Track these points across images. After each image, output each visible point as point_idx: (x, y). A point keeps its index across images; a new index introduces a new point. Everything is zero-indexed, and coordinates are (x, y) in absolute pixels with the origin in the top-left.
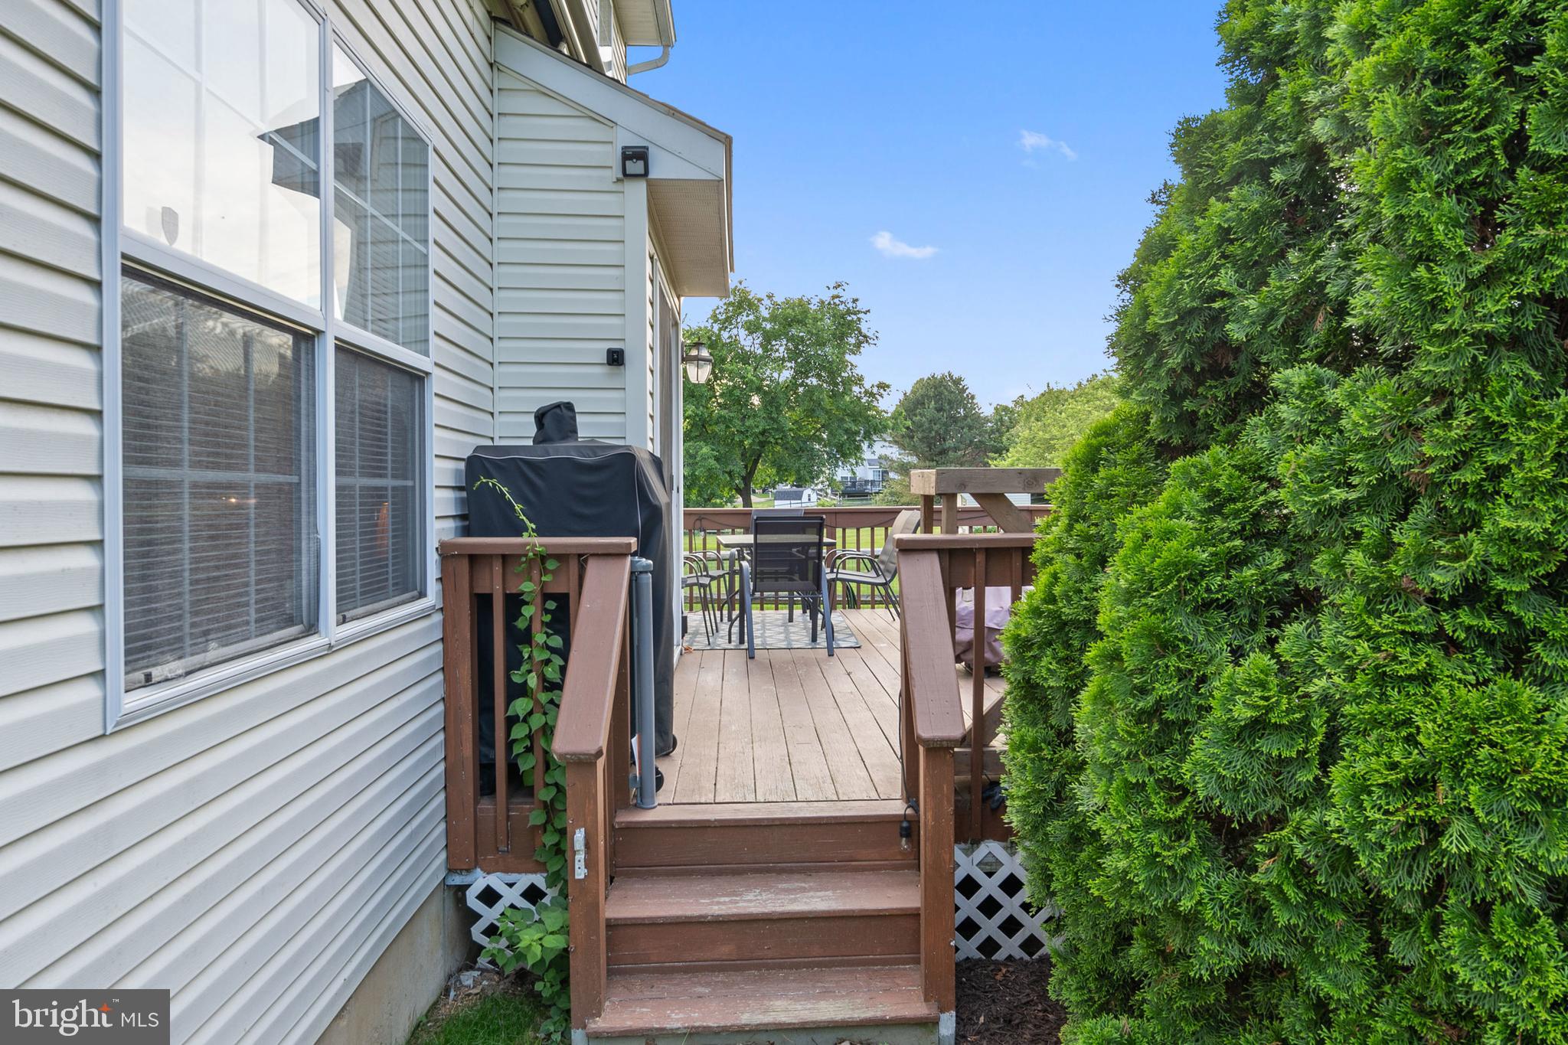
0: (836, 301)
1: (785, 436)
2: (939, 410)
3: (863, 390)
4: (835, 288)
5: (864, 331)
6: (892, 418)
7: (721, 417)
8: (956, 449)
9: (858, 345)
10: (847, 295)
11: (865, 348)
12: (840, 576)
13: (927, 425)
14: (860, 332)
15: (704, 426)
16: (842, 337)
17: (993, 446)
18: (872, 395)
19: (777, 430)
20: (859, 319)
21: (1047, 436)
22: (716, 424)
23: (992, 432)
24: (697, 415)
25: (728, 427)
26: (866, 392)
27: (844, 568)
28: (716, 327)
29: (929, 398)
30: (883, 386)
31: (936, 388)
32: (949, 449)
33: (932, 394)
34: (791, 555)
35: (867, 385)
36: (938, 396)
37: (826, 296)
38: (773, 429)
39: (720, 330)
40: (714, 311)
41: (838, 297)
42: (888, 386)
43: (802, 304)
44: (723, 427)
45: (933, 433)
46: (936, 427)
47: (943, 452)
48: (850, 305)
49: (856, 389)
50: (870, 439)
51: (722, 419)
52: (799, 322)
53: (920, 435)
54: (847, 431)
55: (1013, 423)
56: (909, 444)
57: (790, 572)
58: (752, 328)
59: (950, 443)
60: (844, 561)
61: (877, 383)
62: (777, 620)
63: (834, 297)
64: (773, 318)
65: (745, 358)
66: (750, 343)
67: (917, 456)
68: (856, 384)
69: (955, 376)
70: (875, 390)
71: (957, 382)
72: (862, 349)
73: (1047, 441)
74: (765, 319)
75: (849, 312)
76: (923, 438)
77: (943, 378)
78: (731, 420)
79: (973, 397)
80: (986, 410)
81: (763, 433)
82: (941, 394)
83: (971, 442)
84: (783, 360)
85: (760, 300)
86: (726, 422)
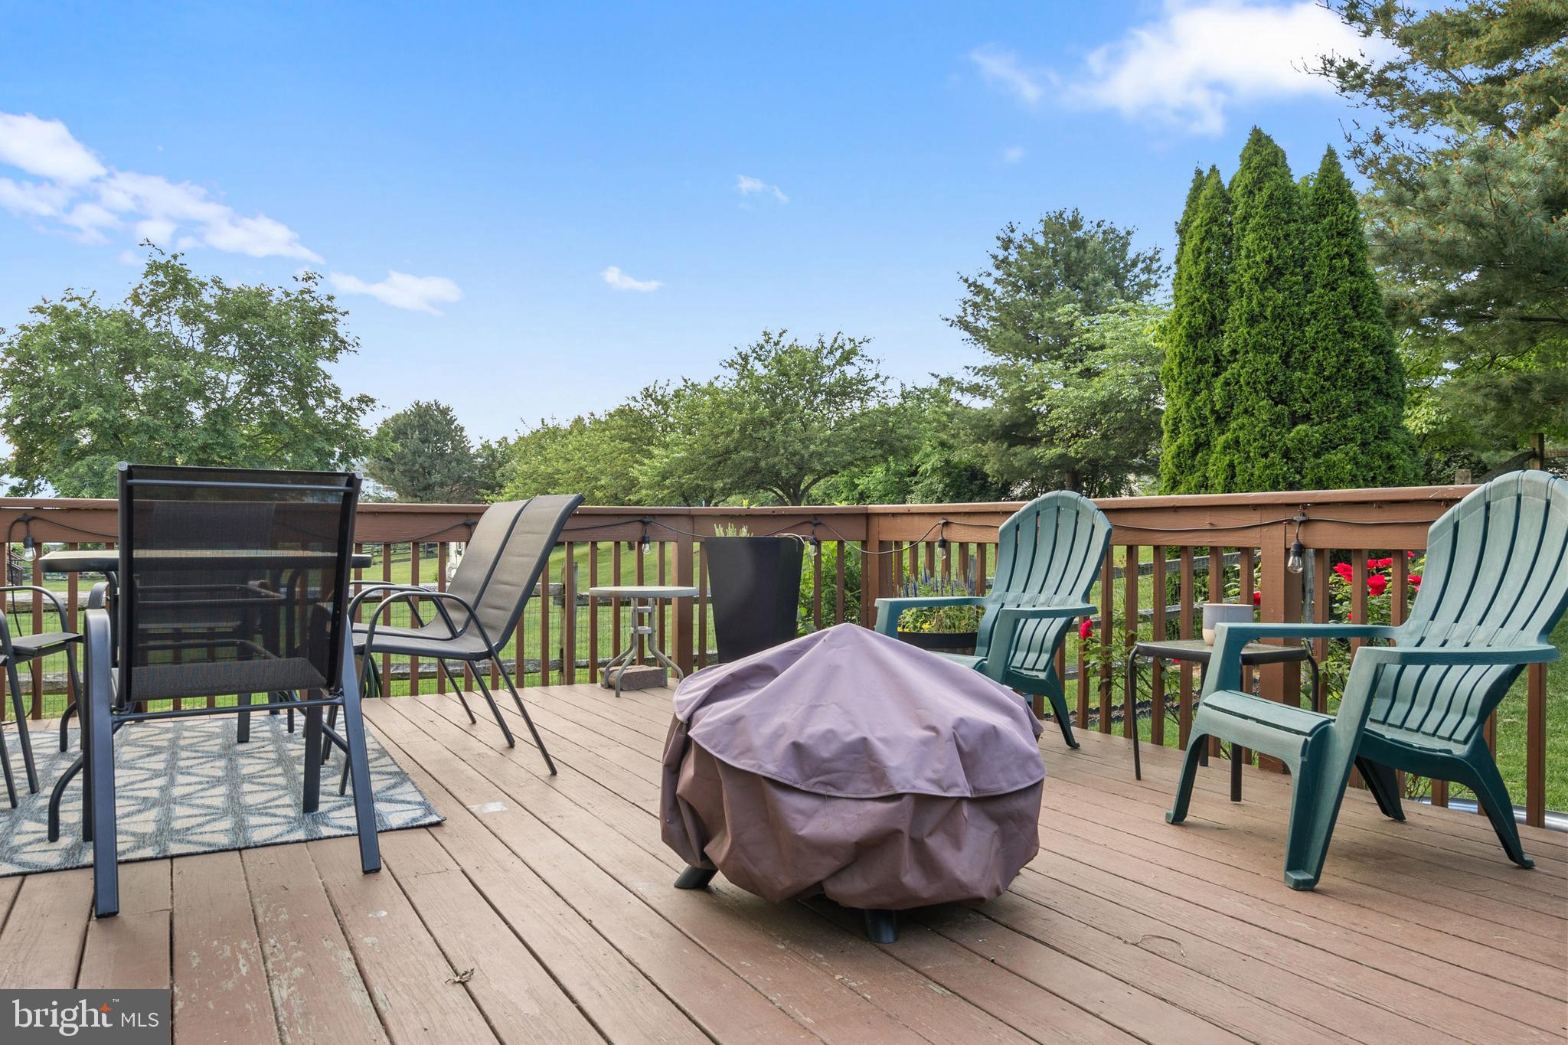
0: (307, 297)
1: (235, 454)
2: (424, 441)
3: (339, 404)
4: (307, 279)
5: (341, 334)
6: (377, 438)
7: (142, 424)
8: (442, 485)
9: (334, 351)
10: (320, 291)
11: (342, 356)
12: (377, 640)
13: (410, 457)
14: (336, 336)
15: (116, 436)
16: (313, 338)
17: (484, 483)
18: (351, 409)
19: (223, 445)
20: (335, 320)
21: (550, 470)
22: (135, 434)
23: (483, 467)
24: (105, 420)
25: (151, 438)
26: (344, 406)
27: (387, 622)
28: (138, 312)
29: (413, 427)
30: (365, 400)
31: (420, 417)
32: (435, 484)
33: (416, 423)
34: (247, 592)
35: (345, 398)
36: (423, 426)
37: (295, 288)
38: (218, 444)
39: (144, 315)
40: (135, 290)
41: (309, 292)
42: (372, 401)
43: (261, 295)
44: (145, 438)
45: (417, 466)
46: (420, 460)
47: (428, 487)
48: (326, 303)
49: (330, 403)
50: (348, 462)
51: (142, 428)
52: (255, 315)
53: (402, 468)
54: (319, 452)
55: (507, 460)
56: (389, 477)
57: (244, 632)
58: (189, 317)
59: (436, 478)
60: (386, 608)
61: (357, 395)
62: (211, 736)
63: (302, 292)
64: (221, 306)
65: (180, 353)
66: (190, 336)
67: (398, 491)
68: (330, 396)
69: (443, 405)
70: (355, 404)
71: (445, 412)
72: (339, 355)
73: (550, 476)
74: (208, 307)
75: (322, 310)
76: (405, 471)
77: (429, 407)
78: (157, 430)
79: (462, 429)
80: (475, 444)
81: (204, 448)
82: (426, 423)
83: (460, 477)
84: (233, 361)
85: (203, 285)
86: (152, 433)
